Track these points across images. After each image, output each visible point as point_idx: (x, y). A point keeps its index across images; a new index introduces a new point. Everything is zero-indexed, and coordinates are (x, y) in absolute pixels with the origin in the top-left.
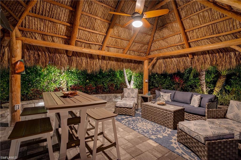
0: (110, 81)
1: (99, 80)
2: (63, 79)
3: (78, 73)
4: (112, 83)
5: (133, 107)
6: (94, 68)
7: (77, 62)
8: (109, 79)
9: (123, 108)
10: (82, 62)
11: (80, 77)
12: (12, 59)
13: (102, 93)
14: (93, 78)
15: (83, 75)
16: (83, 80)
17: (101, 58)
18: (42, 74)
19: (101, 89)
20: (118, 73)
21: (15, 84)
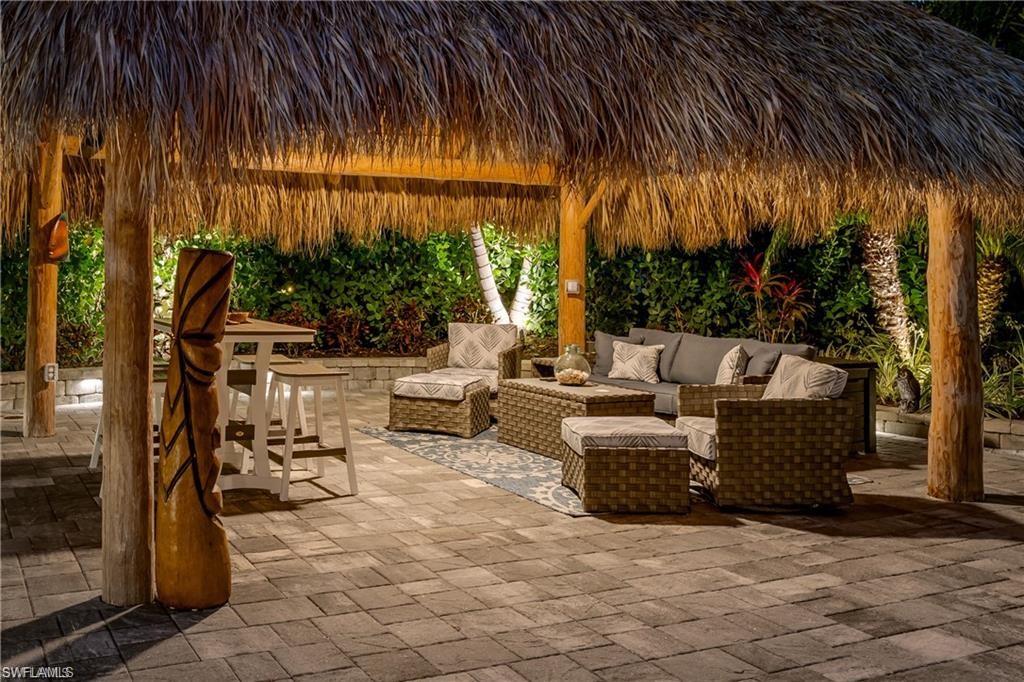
0: (402, 289)
1: (340, 285)
2: (166, 281)
3: (237, 247)
4: (408, 300)
5: (465, 396)
6: (308, 228)
7: (237, 206)
8: (393, 279)
9: (422, 404)
10: (257, 207)
11: (245, 266)
12: (37, 213)
13: (357, 355)
14: (307, 272)
15: (257, 257)
16: (261, 283)
17: (337, 182)
18: (86, 258)
19: (349, 330)
20: (439, 247)
21: (46, 296)
